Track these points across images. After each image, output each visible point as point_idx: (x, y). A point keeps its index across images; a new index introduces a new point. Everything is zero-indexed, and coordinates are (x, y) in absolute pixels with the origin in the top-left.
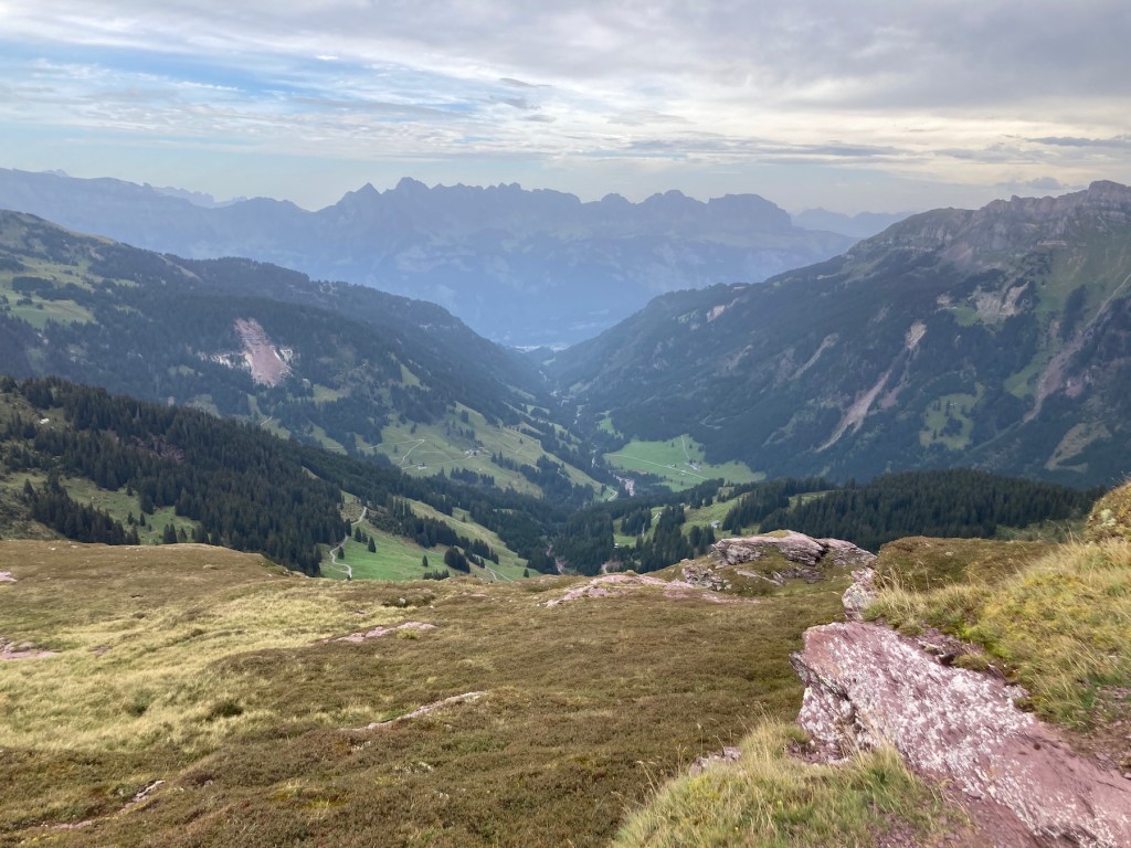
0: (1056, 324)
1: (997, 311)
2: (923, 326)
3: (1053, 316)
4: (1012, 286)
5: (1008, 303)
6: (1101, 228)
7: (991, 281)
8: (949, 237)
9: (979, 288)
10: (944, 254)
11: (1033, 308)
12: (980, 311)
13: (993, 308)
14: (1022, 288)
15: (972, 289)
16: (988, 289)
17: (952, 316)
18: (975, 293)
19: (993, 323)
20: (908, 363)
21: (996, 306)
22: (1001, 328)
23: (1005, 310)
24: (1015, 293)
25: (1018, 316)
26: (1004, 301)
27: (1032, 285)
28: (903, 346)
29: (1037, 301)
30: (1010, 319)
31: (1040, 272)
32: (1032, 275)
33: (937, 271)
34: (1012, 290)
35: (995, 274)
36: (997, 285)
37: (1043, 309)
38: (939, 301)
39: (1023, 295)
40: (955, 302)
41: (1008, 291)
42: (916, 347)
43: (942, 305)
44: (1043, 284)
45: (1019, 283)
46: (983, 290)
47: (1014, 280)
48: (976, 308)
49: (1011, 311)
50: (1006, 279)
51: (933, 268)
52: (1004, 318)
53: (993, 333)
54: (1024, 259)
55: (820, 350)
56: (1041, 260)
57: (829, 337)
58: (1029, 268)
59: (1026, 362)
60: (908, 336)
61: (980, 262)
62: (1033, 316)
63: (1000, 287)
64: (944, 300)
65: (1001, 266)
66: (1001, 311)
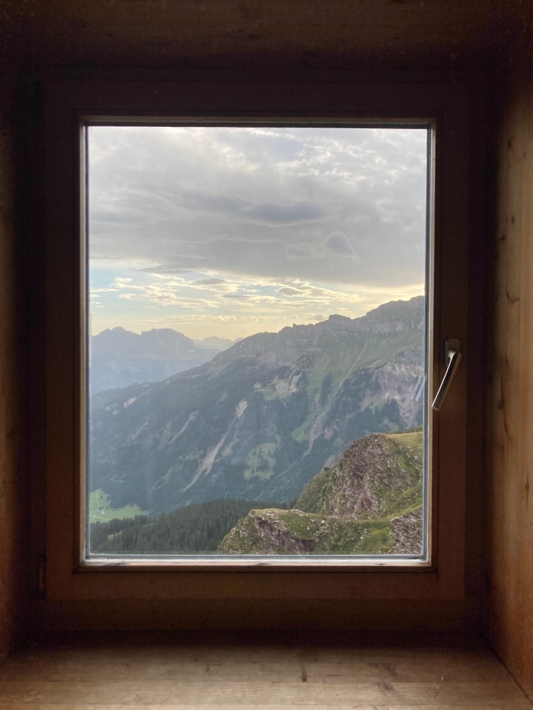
0: (318, 396)
1: (287, 390)
2: (245, 402)
3: (315, 391)
4: (294, 375)
5: (293, 385)
6: (336, 340)
7: (282, 373)
8: (263, 349)
9: (277, 377)
10: (261, 359)
11: (305, 387)
12: (278, 391)
13: (284, 389)
14: (299, 376)
15: (272, 378)
16: (281, 378)
17: (262, 395)
18: (274, 381)
19: (285, 397)
20: (237, 426)
21: (286, 387)
22: (288, 400)
23: (291, 389)
24: (296, 379)
25: (298, 392)
26: (290, 384)
27: (304, 373)
28: (235, 415)
29: (307, 383)
30: (293, 394)
31: (308, 366)
32: (304, 368)
33: (257, 368)
34: (294, 377)
35: (284, 368)
36: (286, 375)
37: (310, 388)
38: (255, 387)
39: (300, 379)
40: (263, 386)
41: (292, 378)
42: (242, 416)
43: (257, 389)
44: (310, 373)
45: (297, 373)
46: (278, 379)
47: (294, 372)
48: (275, 389)
49: (294, 390)
50: (291, 371)
51: (255, 367)
52: (290, 395)
53: (285, 404)
54: (299, 359)
55: (187, 423)
56: (307, 359)
57: (193, 413)
58: (302, 364)
59: (303, 420)
60: (237, 409)
61: (280, 363)
62: (306, 392)
63: (288, 377)
64: (257, 386)
65: (288, 364)
66: (289, 390)
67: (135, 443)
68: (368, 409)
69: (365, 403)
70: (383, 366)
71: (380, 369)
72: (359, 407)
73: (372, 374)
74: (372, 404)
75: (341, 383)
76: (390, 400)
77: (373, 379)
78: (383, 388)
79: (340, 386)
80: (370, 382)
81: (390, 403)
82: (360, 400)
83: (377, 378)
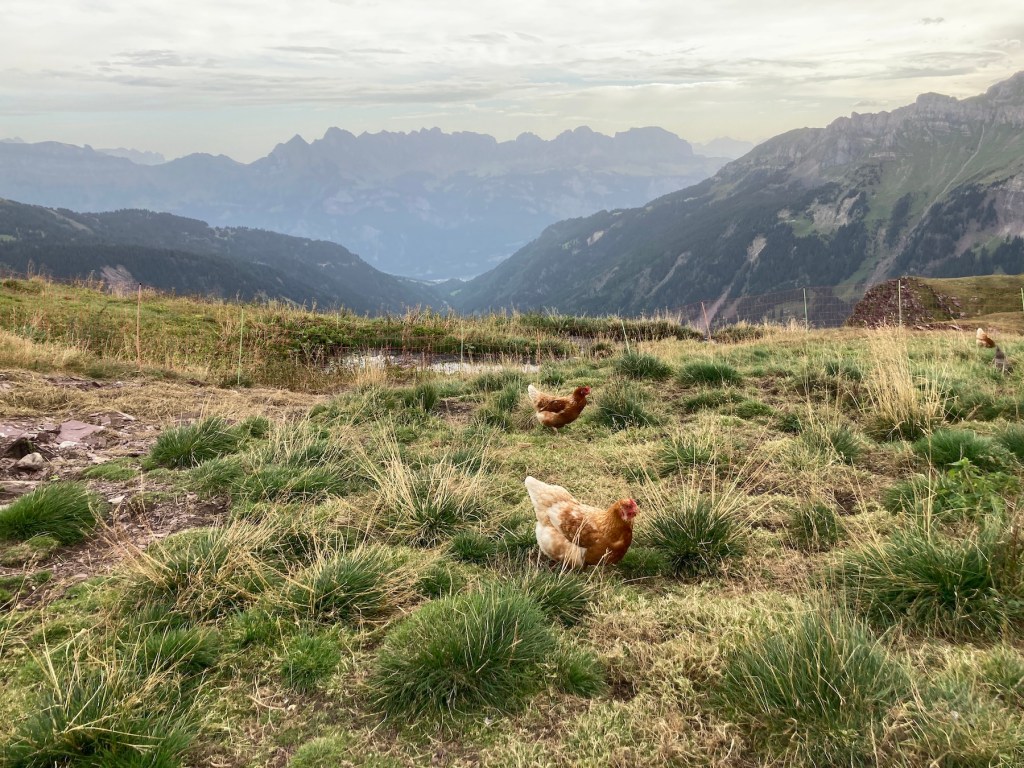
0: (884, 231)
1: (832, 222)
2: (763, 240)
3: (880, 223)
4: (844, 199)
5: (842, 214)
6: (927, 138)
7: (827, 194)
8: (799, 155)
9: (817, 200)
10: (794, 171)
11: (863, 218)
12: (817, 222)
13: (828, 219)
14: (854, 199)
15: (810, 202)
16: (824, 202)
17: (790, 229)
18: (812, 206)
19: (828, 233)
20: (748, 275)
21: (831, 217)
22: (833, 238)
23: (839, 220)
24: (848, 203)
25: (850, 226)
26: (838, 212)
27: (863, 195)
28: (745, 259)
29: (867, 210)
30: (843, 229)
31: (871, 183)
32: (864, 186)
33: (787, 187)
34: (846, 201)
35: (831, 187)
36: (832, 197)
37: (872, 217)
38: (780, 216)
39: (855, 205)
40: (794, 215)
41: (842, 202)
42: (756, 261)
43: (782, 219)
44: (873, 194)
45: (852, 194)
46: (819, 203)
47: (846, 192)
48: (812, 220)
49: (844, 221)
50: (841, 191)
51: (783, 185)
52: (837, 229)
53: (827, 243)
54: (857, 171)
55: (674, 268)
56: (872, 171)
57: (683, 255)
58: (861, 179)
59: (855, 268)
60: (749, 250)
61: (825, 177)
62: (863, 224)
63: (835, 199)
64: (784, 215)
65: (838, 179)
66: (835, 221)
67: (600, 295)
68: (968, 252)
69: (965, 244)
70: (1006, 180)
71: (1001, 186)
72: (953, 250)
73: (985, 194)
74: (977, 245)
75: (926, 211)
76: (1012, 238)
77: (986, 203)
78: (1001, 219)
79: (923, 216)
80: (980, 208)
81: (1010, 243)
82: (957, 237)
83: (993, 201)
